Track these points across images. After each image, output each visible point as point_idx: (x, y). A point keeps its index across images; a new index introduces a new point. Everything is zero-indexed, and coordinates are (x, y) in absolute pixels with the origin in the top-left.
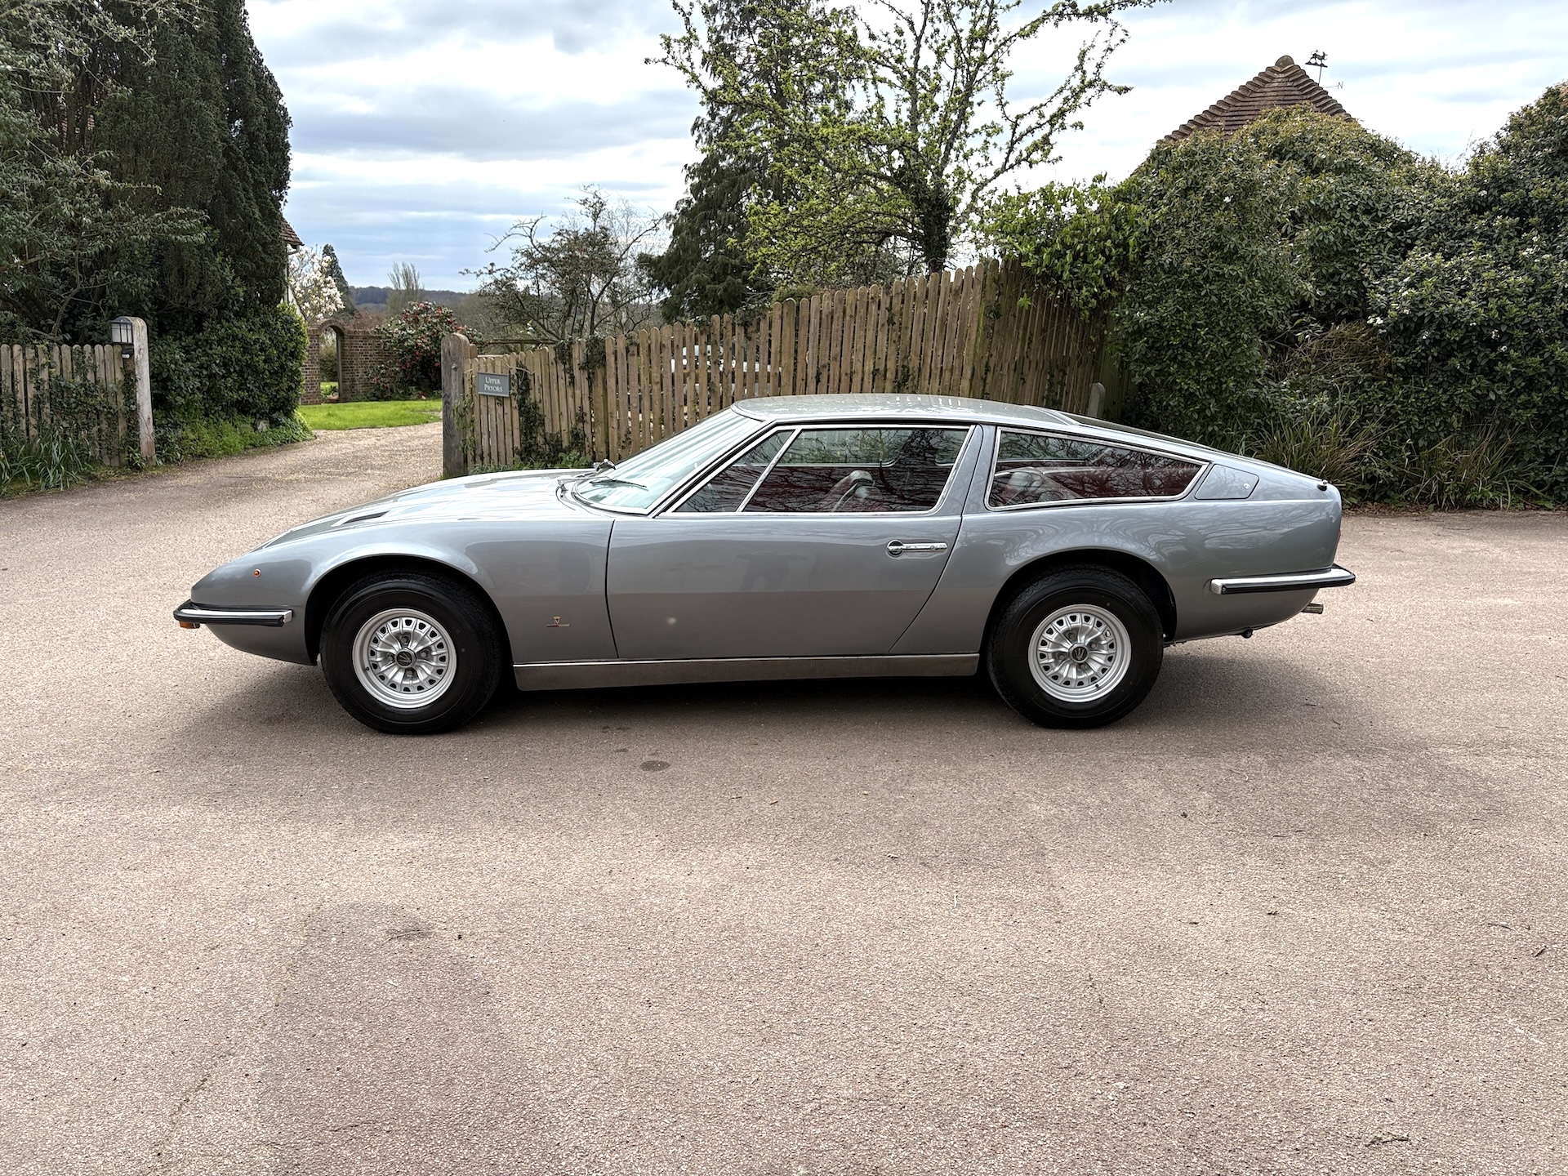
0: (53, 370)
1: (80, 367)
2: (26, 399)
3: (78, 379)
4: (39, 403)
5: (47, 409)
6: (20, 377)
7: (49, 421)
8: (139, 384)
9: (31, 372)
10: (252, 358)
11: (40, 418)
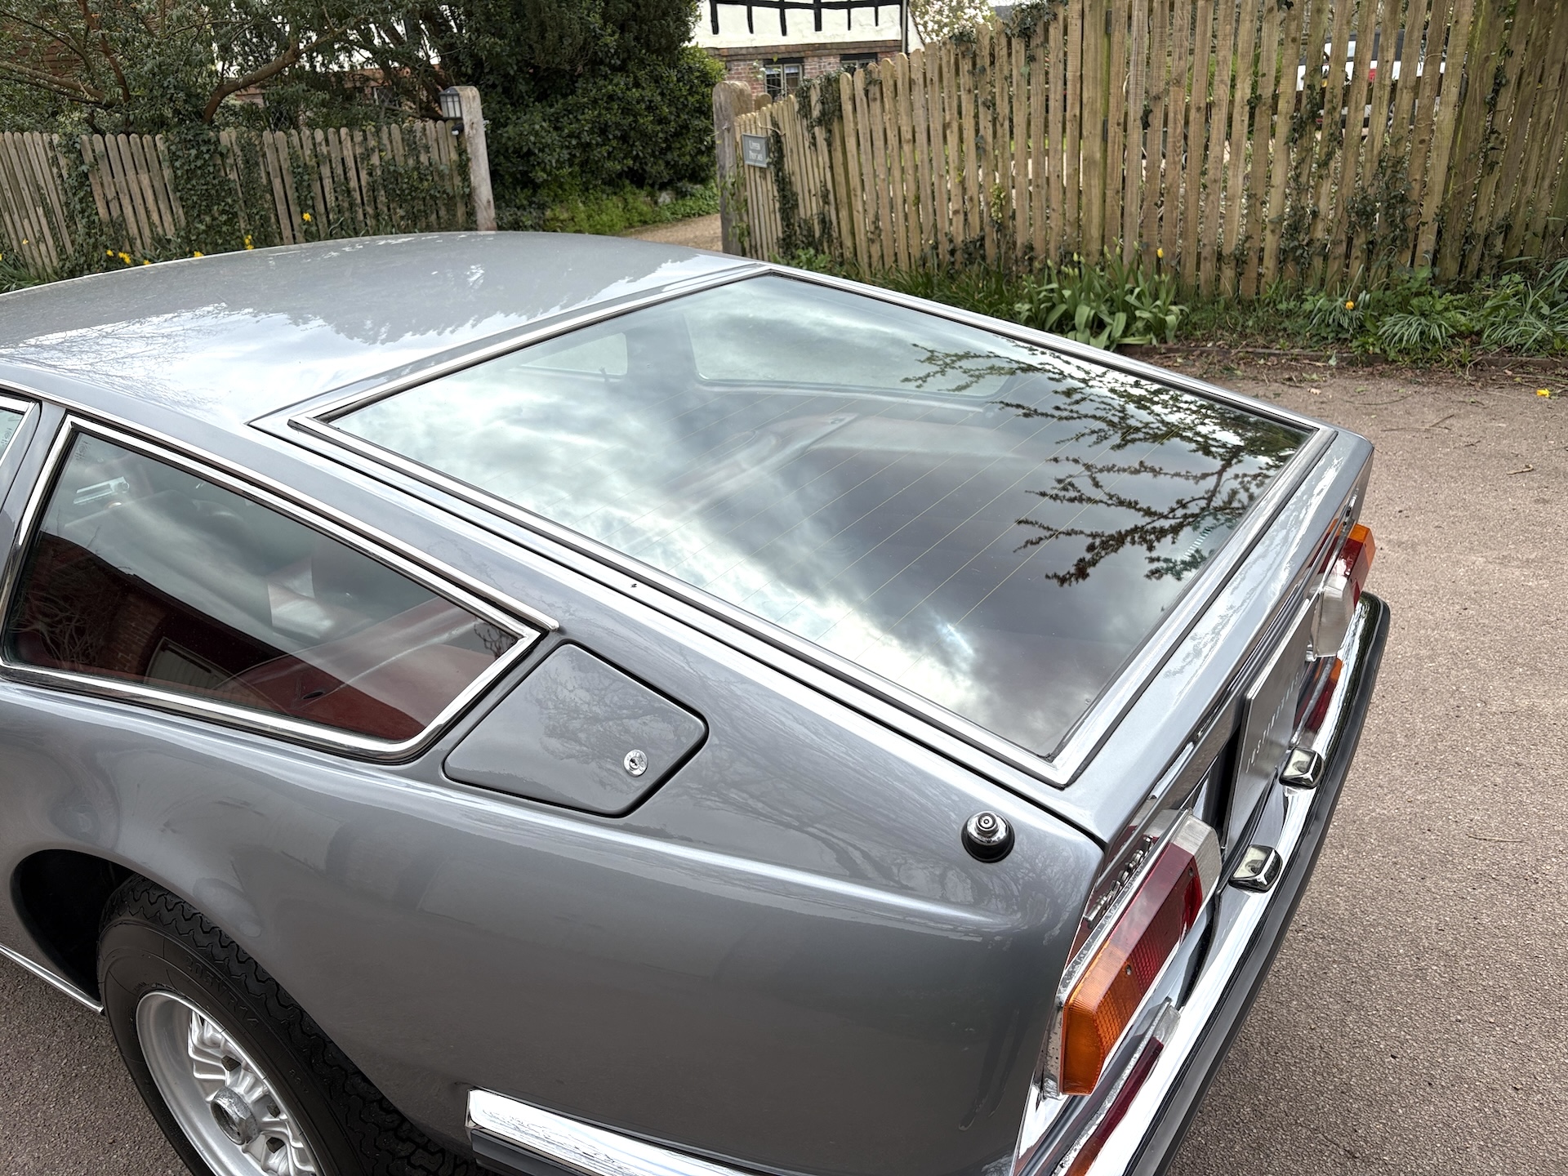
0: (383, 154)
1: (412, 146)
2: (360, 187)
3: (411, 162)
4: (374, 191)
5: (382, 197)
6: (350, 163)
7: (385, 209)
8: (473, 165)
9: (362, 158)
10: (636, 121)
11: (376, 208)
